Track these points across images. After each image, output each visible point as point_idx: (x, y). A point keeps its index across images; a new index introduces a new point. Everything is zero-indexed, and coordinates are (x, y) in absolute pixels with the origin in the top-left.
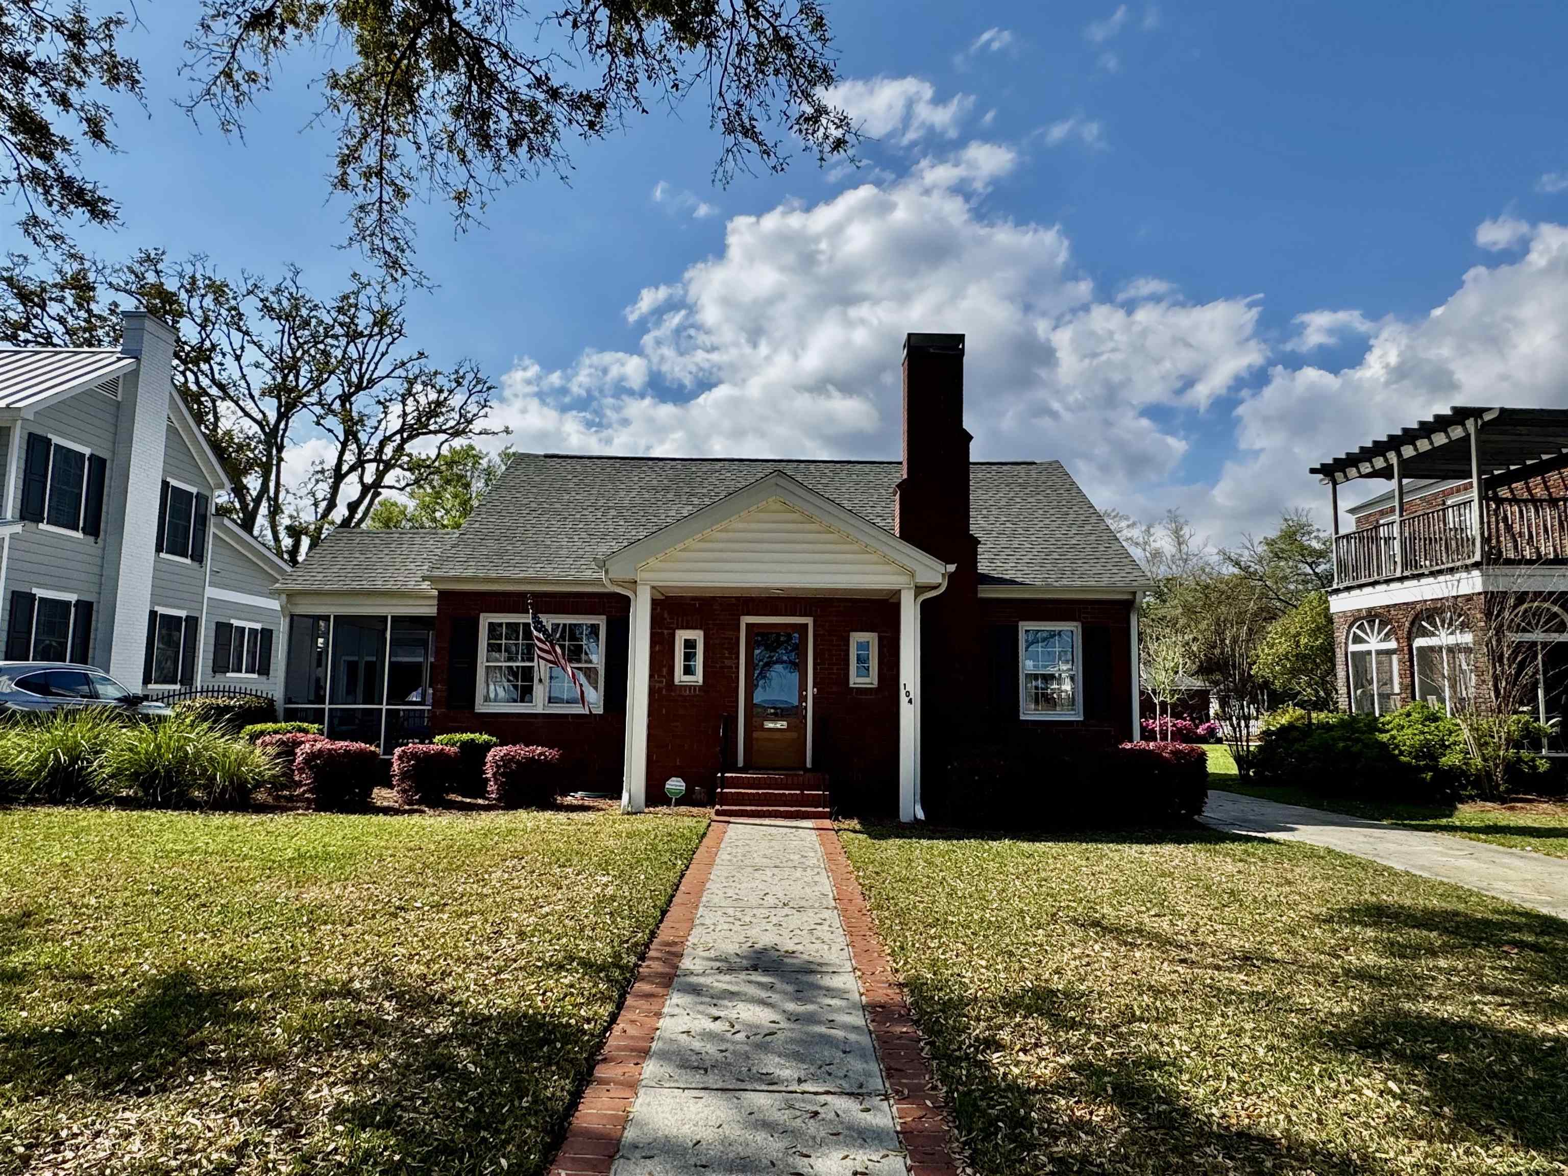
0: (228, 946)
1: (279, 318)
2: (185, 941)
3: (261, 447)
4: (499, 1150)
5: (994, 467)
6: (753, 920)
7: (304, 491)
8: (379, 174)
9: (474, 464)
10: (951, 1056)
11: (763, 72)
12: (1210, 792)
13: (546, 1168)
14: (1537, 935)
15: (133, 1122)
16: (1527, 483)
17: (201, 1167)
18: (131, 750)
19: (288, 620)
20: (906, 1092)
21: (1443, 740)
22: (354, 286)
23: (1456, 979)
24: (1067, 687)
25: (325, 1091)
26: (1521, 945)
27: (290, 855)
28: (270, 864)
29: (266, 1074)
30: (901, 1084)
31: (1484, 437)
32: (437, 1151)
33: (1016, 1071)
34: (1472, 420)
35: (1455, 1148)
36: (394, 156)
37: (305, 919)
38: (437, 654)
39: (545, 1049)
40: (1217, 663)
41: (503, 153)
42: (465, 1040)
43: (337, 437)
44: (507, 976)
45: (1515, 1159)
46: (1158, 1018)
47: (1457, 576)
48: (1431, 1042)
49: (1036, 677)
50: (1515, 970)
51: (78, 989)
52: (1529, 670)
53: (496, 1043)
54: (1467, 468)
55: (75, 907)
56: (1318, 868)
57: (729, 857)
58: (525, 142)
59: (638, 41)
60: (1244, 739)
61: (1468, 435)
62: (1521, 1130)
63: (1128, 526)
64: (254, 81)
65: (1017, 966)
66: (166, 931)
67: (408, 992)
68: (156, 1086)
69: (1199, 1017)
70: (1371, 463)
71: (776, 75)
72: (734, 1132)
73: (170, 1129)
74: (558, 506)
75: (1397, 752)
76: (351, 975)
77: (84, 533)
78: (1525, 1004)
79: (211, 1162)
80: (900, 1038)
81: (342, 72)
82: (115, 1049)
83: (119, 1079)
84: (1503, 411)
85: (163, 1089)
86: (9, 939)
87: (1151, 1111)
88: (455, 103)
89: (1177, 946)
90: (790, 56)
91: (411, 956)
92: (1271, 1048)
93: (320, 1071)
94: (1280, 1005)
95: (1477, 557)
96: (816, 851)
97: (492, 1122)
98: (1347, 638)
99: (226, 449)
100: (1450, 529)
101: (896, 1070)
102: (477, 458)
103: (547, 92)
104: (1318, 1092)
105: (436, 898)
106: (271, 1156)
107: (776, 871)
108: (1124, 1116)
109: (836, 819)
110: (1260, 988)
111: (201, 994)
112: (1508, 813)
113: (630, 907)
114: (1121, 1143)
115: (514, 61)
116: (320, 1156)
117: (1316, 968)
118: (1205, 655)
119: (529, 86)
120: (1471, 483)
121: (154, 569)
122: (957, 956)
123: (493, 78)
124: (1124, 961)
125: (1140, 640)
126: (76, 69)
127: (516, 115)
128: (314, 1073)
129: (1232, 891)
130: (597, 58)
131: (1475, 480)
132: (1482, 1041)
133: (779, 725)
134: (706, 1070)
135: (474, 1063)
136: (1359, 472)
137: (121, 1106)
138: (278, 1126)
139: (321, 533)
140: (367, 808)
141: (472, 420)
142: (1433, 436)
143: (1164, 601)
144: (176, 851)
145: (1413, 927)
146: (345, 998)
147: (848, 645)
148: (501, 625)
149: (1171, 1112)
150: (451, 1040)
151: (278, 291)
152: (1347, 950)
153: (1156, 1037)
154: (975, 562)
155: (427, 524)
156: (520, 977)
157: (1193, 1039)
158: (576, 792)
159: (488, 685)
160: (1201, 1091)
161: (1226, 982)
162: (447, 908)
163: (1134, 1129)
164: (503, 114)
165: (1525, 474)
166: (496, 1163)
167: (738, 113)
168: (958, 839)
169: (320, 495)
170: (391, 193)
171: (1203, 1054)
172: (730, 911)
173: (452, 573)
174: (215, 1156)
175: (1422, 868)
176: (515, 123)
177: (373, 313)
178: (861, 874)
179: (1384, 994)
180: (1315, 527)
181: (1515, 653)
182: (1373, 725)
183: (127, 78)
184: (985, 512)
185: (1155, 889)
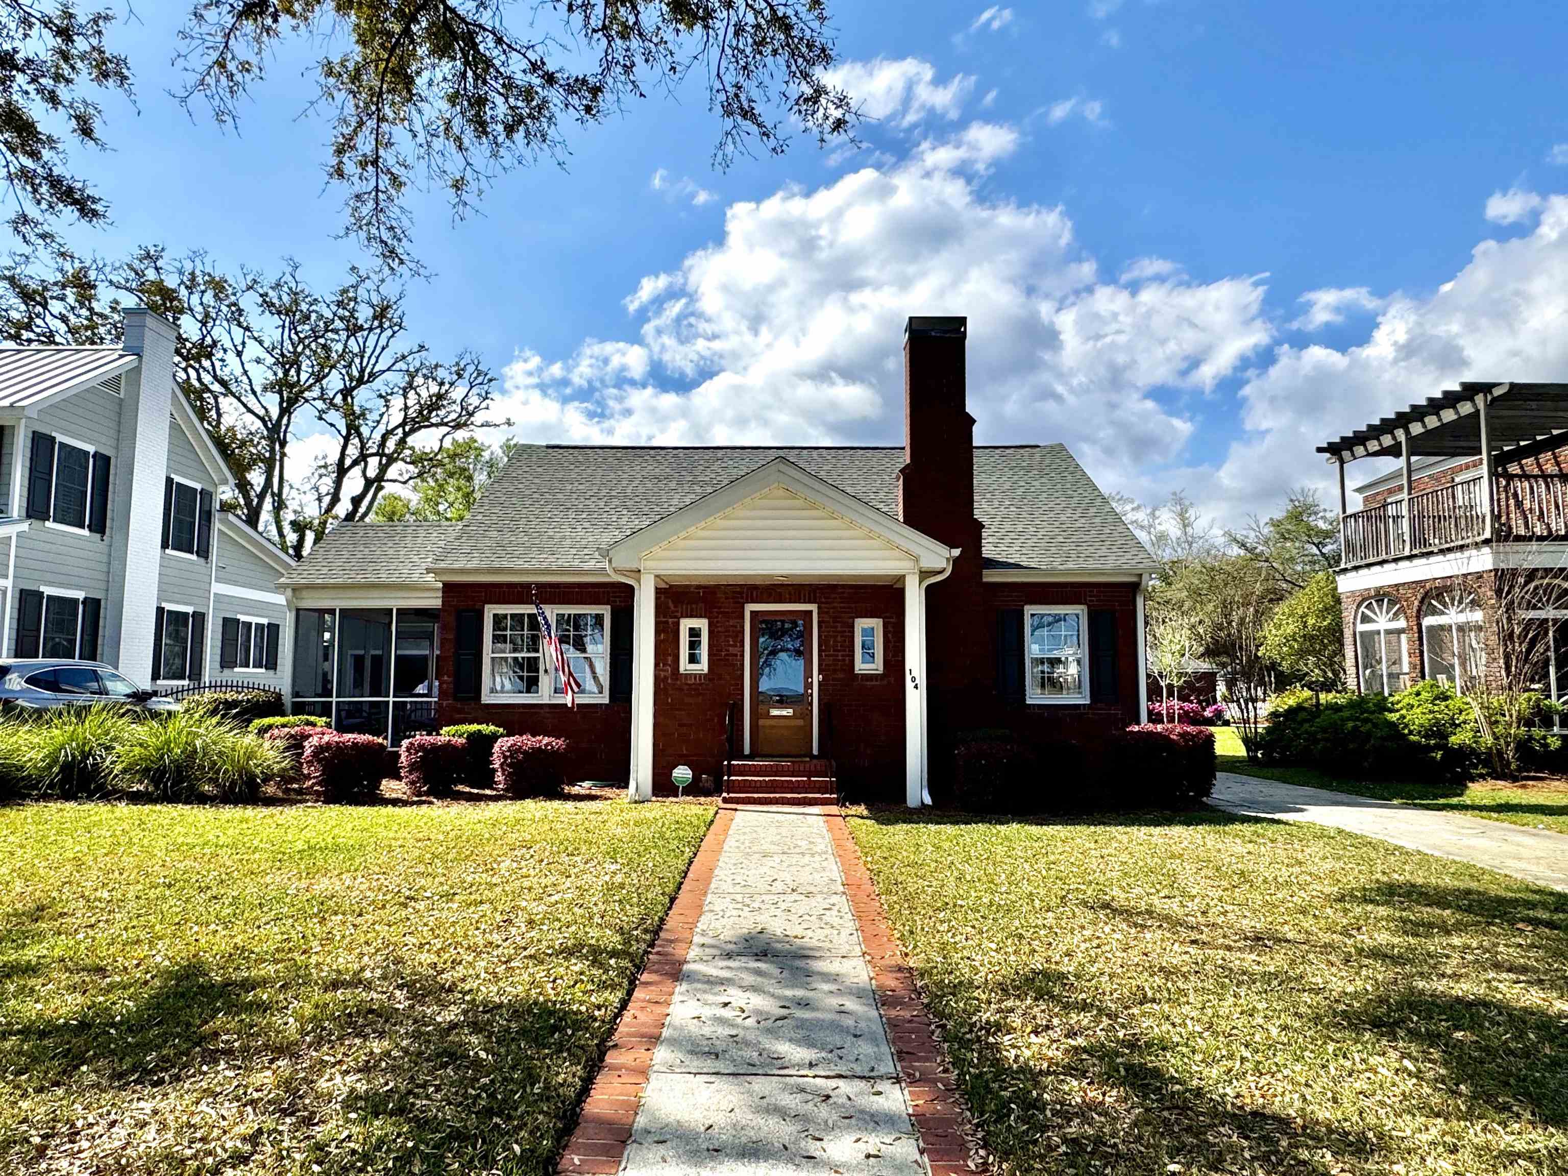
0: (240, 937)
1: (279, 313)
2: (197, 933)
3: (264, 442)
4: (511, 1136)
5: (998, 451)
6: (762, 906)
7: (307, 487)
8: (375, 163)
9: (476, 457)
10: (962, 1038)
11: (760, 53)
12: (1218, 774)
13: (559, 1154)
14: (1551, 911)
15: (148, 1111)
16: (1537, 459)
17: (216, 1156)
18: (141, 745)
19: (294, 613)
20: (917, 1074)
21: (1452, 719)
22: (353, 280)
23: (1469, 957)
24: (1073, 669)
25: (338, 1079)
26: (1535, 922)
27: (300, 848)
28: (280, 856)
29: (280, 1063)
30: (912, 1067)
31: (1494, 413)
32: (450, 1137)
33: (1027, 1053)
34: (1481, 395)
35: (1473, 1125)
36: (389, 144)
37: (315, 910)
38: (442, 647)
39: (556, 1036)
40: (1224, 646)
41: (500, 139)
42: (476, 1028)
43: (339, 432)
44: (517, 964)
45: (1534, 1136)
46: (1170, 999)
47: (1467, 553)
48: (1446, 1020)
49: (1042, 661)
50: (1533, 946)
51: (92, 981)
52: (1540, 647)
53: (508, 1030)
54: (1477, 444)
55: (88, 901)
56: (1328, 848)
57: (737, 844)
58: (522, 128)
59: (635, 23)
60: (1252, 720)
61: (1478, 411)
62: (1539, 1107)
63: (1133, 509)
64: (248, 71)
65: (1027, 949)
66: (178, 923)
67: (419, 981)
68: (170, 1076)
69: (1211, 997)
70: (1379, 440)
71: (774, 55)
72: (744, 1116)
73: (185, 1118)
74: (560, 496)
75: (1406, 731)
76: (362, 964)
77: (90, 530)
78: (1541, 981)
79: (226, 1151)
80: (910, 1021)
81: (336, 60)
82: (130, 1039)
83: (133, 1071)
84: (1513, 385)
85: (177, 1078)
86: (23, 933)
87: (1164, 1092)
88: (451, 90)
89: (1187, 927)
90: (788, 36)
91: (421, 946)
92: (1284, 1028)
93: (333, 1060)
94: (1292, 985)
95: (1487, 534)
96: (823, 838)
97: (504, 1109)
98: (1355, 618)
99: (229, 445)
100: (1460, 507)
101: (908, 1053)
102: (480, 450)
103: (543, 77)
104: (1333, 1072)
105: (446, 888)
106: (285, 1144)
107: (785, 857)
108: (1137, 1096)
109: (844, 805)
110: (1272, 969)
111: (213, 985)
112: (1520, 791)
113: (639, 894)
114: (1135, 1124)
115: (509, 46)
116: (334, 1144)
117: (1328, 948)
118: (1212, 638)
119: (524, 71)
120: (1481, 459)
121: (161, 566)
122: (967, 939)
123: (488, 63)
124: (1135, 943)
125: (1146, 623)
126: (64, 66)
127: (512, 101)
128: (327, 1062)
129: (1243, 872)
130: (593, 42)
131: (1484, 456)
132: (1497, 1018)
133: (784, 713)
134: (717, 1056)
135: (485, 1050)
136: (1366, 449)
137: (136, 1096)
138: (292, 1114)
139: (324, 528)
140: (374, 799)
141: (474, 412)
142: (1441, 413)
143: (1170, 584)
144: (187, 844)
145: (1426, 905)
146: (357, 988)
147: (853, 632)
148: (505, 616)
149: (1184, 1093)
150: (462, 1028)
151: (277, 286)
152: (1359, 929)
153: (1168, 1018)
154: (979, 547)
155: (431, 517)
156: (530, 965)
157: (1206, 1019)
158: (583, 781)
159: (494, 676)
160: (1214, 1071)
161: (1237, 962)
162: (457, 897)
163: (1148, 1110)
164: (499, 100)
165: (1535, 450)
166: (508, 1149)
167: (737, 95)
168: (966, 823)
169: (323, 490)
170: (387, 182)
171: (1216, 1034)
172: (739, 898)
173: (456, 566)
174: (229, 1145)
175: (1435, 847)
176: (511, 108)
177: (373, 306)
178: (869, 859)
179: (1398, 973)
180: (1322, 507)
181: (1526, 630)
182: (1382, 706)
183: (116, 74)
184: (988, 496)
185: (1164, 871)
